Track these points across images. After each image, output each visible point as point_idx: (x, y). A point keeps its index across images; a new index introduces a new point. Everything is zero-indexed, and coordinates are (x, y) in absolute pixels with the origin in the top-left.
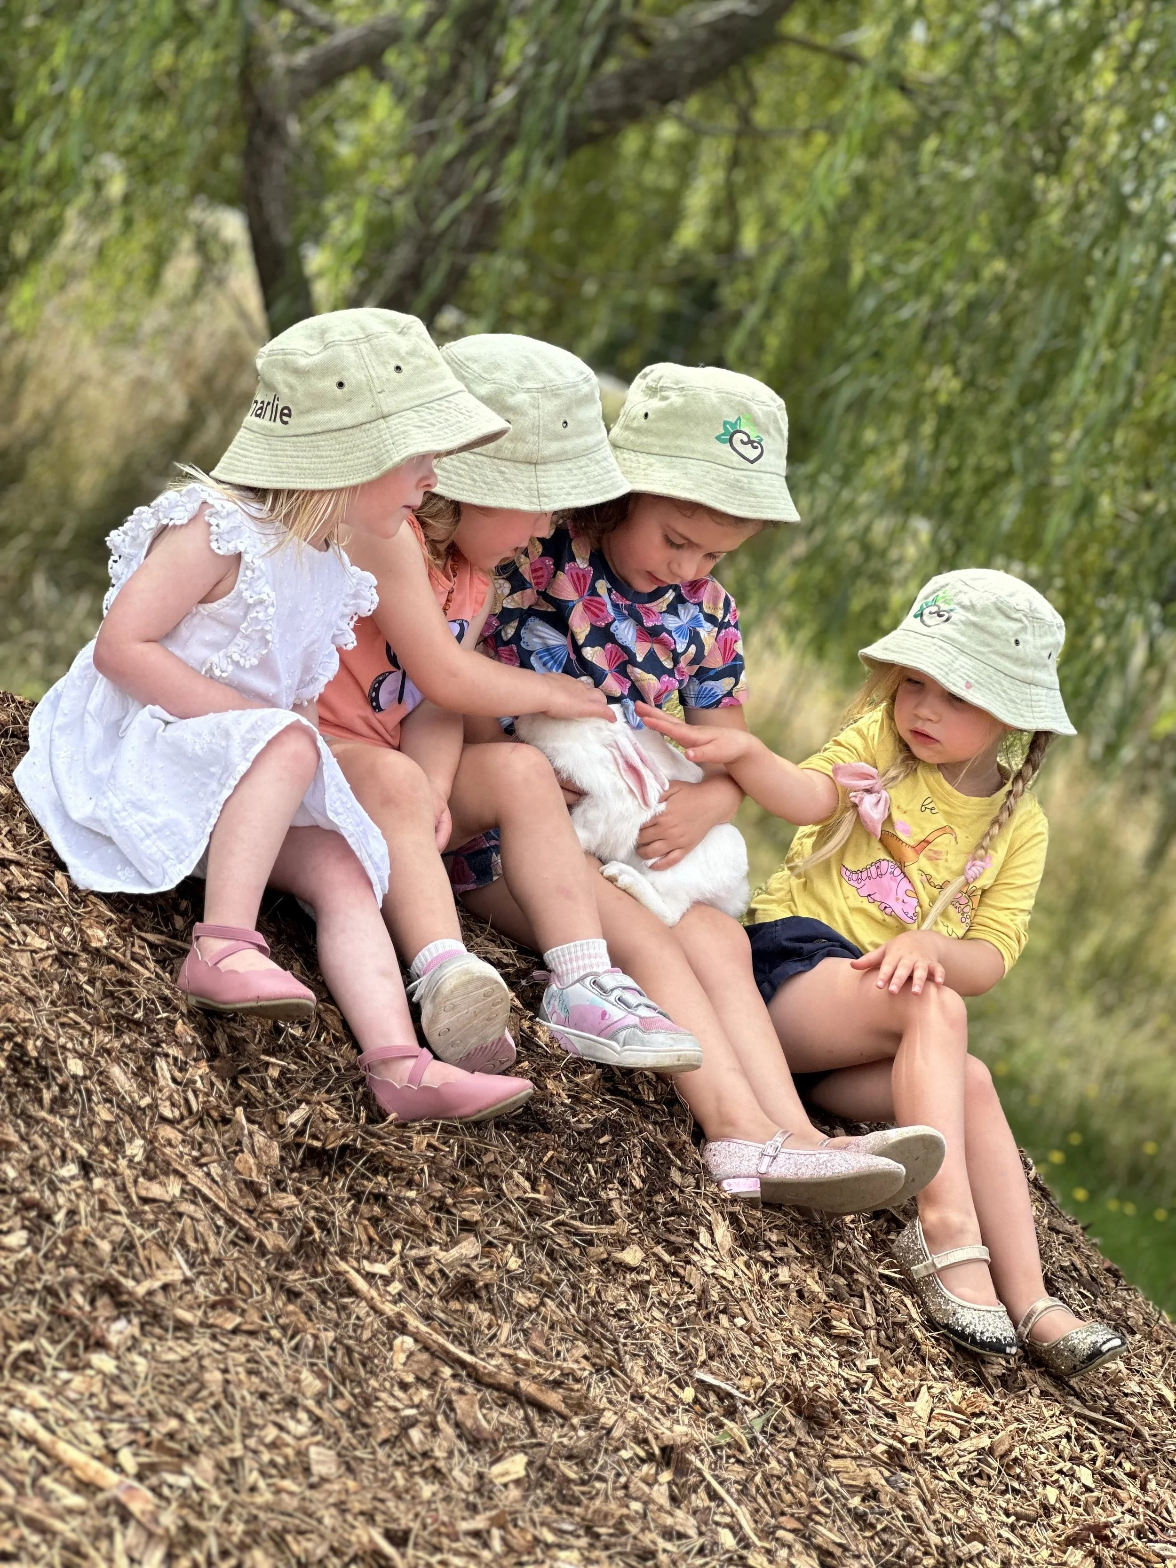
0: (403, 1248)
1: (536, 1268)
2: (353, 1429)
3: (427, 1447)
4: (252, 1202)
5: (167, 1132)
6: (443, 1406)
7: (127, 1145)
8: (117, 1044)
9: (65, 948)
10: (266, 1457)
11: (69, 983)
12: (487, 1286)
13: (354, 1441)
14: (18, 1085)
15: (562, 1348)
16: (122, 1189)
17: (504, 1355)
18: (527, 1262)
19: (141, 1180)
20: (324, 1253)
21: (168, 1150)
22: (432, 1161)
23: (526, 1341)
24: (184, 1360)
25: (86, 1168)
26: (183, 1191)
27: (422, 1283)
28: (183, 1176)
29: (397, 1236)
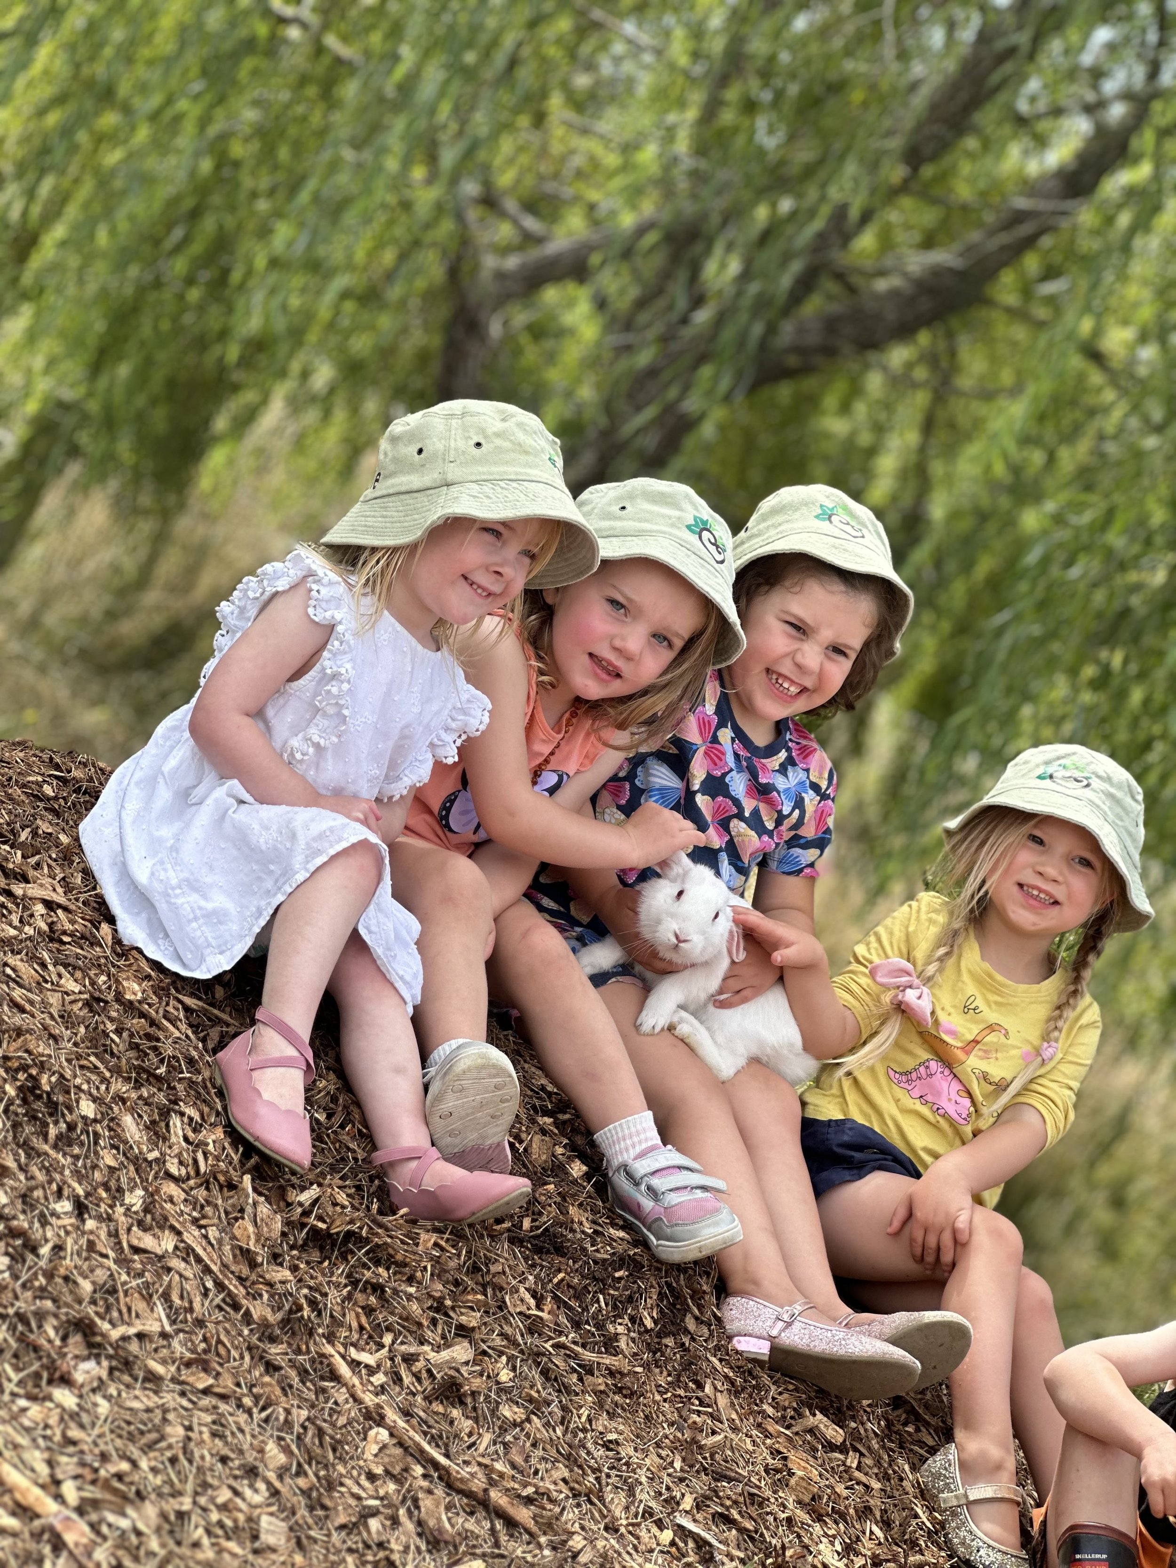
0: (393, 1343)
1: (527, 1384)
2: (311, 1508)
3: (384, 1538)
4: (245, 1271)
5: (170, 1188)
6: (409, 1503)
7: (127, 1194)
8: (134, 1095)
9: (97, 994)
10: (215, 1516)
11: (96, 1028)
12: (474, 1394)
13: (310, 1521)
14: (25, 1115)
15: (542, 1467)
16: (114, 1234)
17: (480, 1464)
18: (519, 1376)
19: (135, 1229)
20: (311, 1333)
21: (168, 1206)
22: (436, 1261)
23: (506, 1454)
24: (148, 1410)
25: (80, 1209)
26: (176, 1248)
27: (407, 1379)
28: (179, 1233)
29: (389, 1329)
